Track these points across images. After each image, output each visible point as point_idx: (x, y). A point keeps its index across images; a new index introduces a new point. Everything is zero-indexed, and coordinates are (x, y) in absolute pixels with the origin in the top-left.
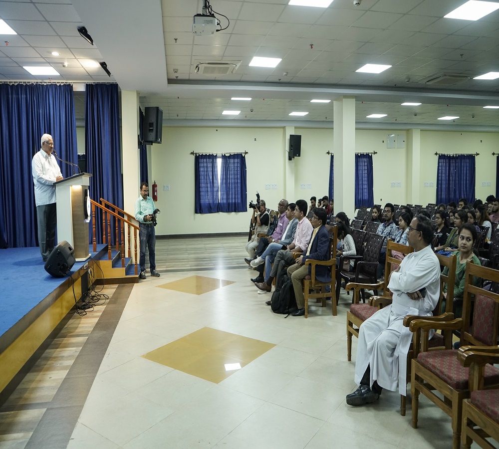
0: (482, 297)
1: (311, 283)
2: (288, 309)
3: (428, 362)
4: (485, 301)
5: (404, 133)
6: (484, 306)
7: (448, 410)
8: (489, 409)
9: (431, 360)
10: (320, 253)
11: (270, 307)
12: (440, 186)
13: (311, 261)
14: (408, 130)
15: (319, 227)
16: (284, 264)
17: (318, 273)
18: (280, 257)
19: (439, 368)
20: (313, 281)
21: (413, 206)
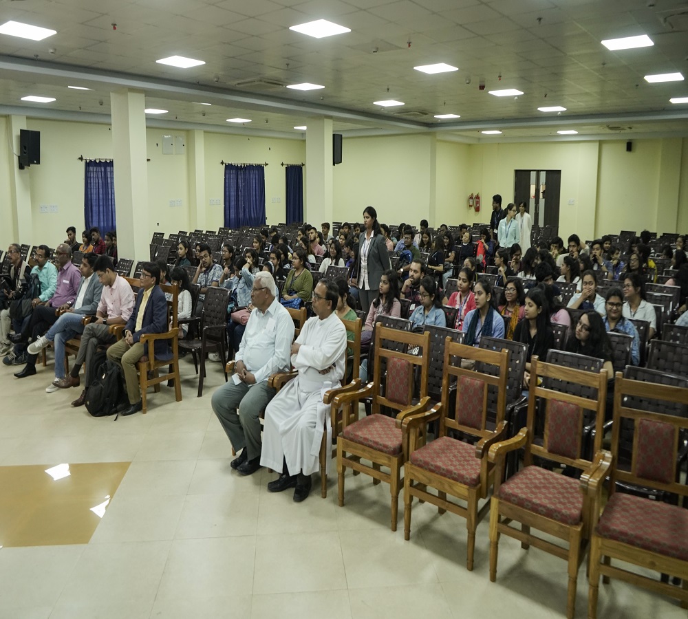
0: (395, 360)
1: (149, 365)
2: (115, 406)
3: (358, 436)
4: (399, 363)
5: (183, 134)
6: (399, 368)
7: (385, 478)
8: (432, 465)
9: (359, 433)
10: (158, 322)
11: (83, 408)
12: (227, 204)
13: (149, 336)
14: (188, 131)
15: (151, 289)
16: (96, 343)
17: (158, 351)
18: (89, 334)
19: (372, 439)
20: (152, 362)
21: (204, 232)
